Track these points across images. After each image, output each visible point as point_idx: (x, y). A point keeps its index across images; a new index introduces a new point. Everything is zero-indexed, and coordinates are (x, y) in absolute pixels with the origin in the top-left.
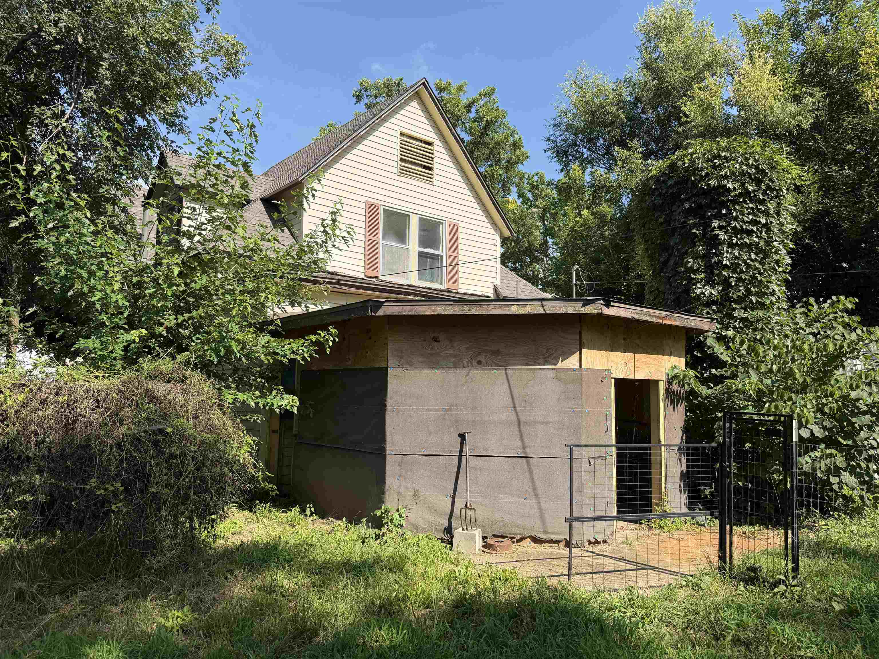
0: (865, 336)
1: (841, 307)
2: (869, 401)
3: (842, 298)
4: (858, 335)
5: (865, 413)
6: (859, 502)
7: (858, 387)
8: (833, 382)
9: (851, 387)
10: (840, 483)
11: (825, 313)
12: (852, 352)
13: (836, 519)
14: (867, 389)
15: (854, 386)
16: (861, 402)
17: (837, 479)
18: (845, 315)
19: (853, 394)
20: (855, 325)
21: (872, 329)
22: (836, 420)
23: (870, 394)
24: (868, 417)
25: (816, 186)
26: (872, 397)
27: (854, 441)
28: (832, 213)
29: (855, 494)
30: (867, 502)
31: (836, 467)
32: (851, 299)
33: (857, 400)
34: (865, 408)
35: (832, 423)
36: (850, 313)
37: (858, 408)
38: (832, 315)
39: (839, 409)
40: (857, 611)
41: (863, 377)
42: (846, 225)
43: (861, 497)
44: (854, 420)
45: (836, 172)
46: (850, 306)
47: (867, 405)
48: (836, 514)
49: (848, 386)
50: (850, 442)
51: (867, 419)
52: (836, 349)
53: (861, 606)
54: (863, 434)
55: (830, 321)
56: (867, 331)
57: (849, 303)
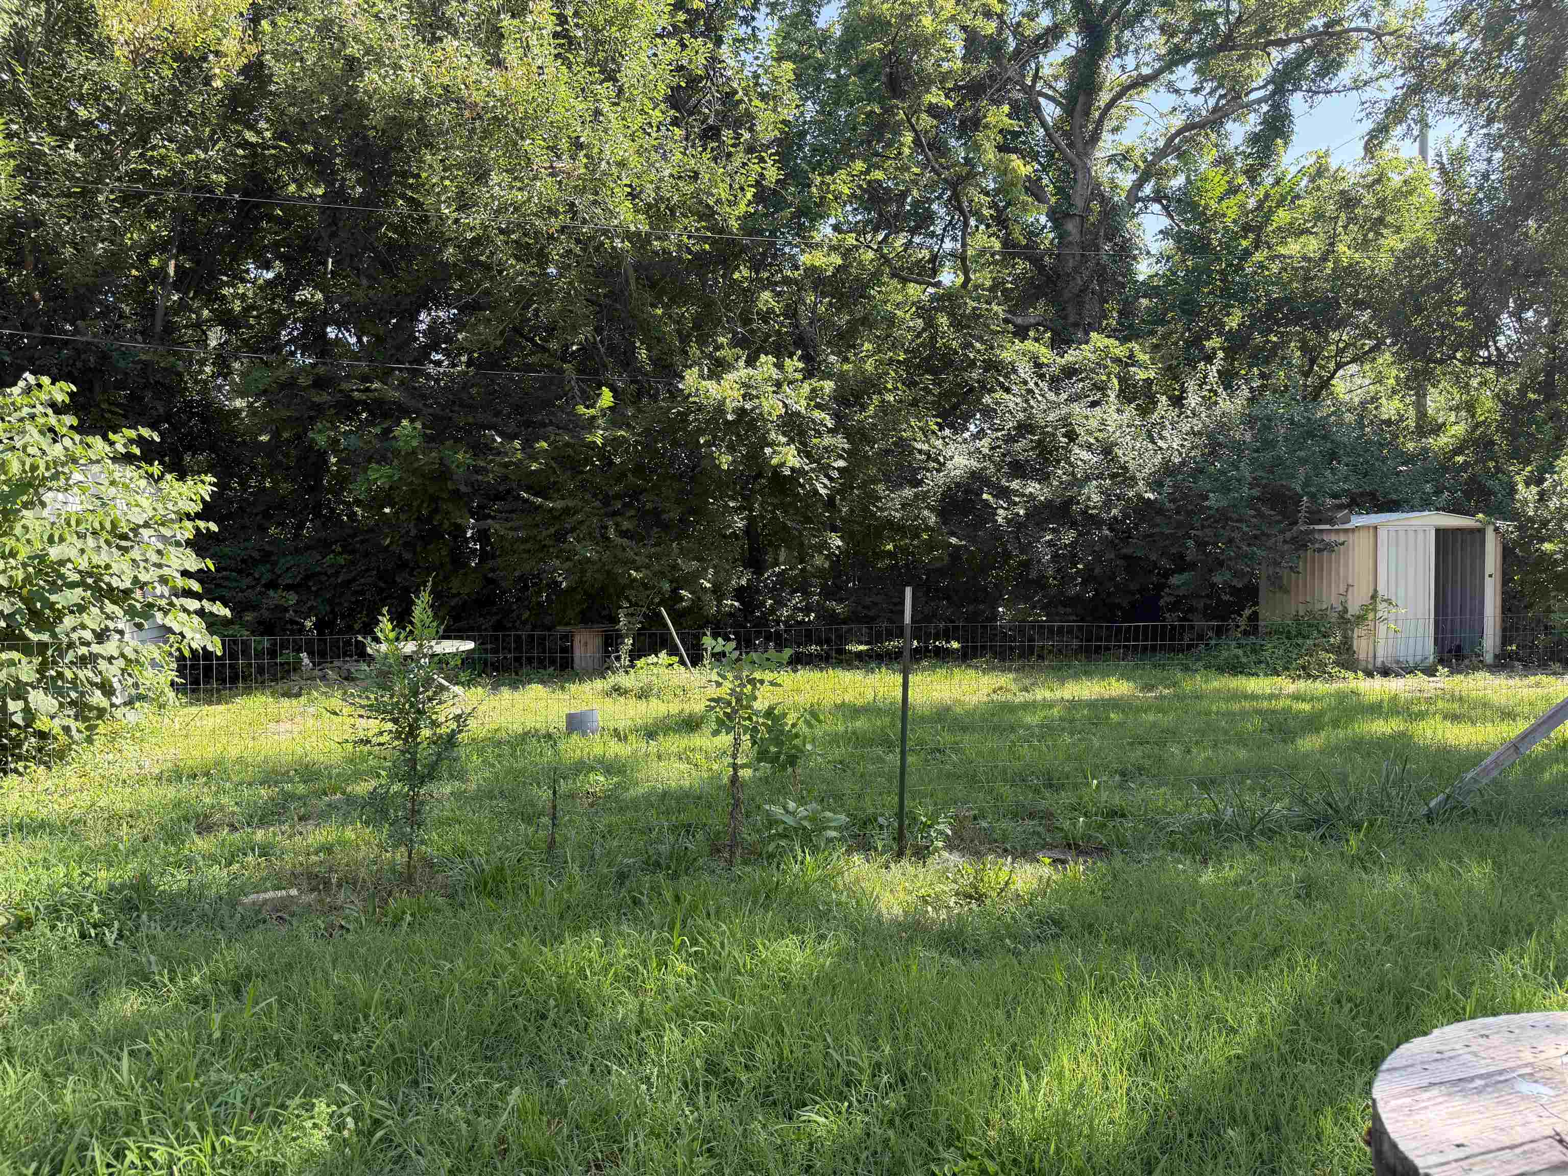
0: (79, 451)
1: (44, 397)
2: (84, 565)
3: (46, 380)
4: (66, 449)
5: (73, 585)
6: (63, 739)
7: (62, 539)
8: (18, 530)
9: (51, 540)
10: (27, 710)
11: (13, 404)
12: (55, 477)
13: (21, 774)
14: (79, 544)
15: (56, 539)
16: (70, 566)
17: (20, 704)
18: (50, 411)
19: (54, 553)
20: (64, 430)
21: (90, 439)
22: (22, 599)
23: (82, 551)
24: (79, 591)
25: (12, 163)
26: (85, 557)
27: (54, 635)
28: (43, 224)
29: (55, 726)
30: (76, 736)
31: (18, 681)
32: (62, 384)
33: (62, 563)
34: (76, 577)
35: (13, 604)
36: (58, 409)
37: (62, 577)
38: (26, 411)
39: (27, 579)
40: (28, 919)
41: (73, 523)
42: (68, 252)
43: (67, 729)
44: (53, 598)
45: (52, 148)
46: (60, 397)
47: (80, 572)
48: (20, 766)
49: (45, 538)
50: (45, 637)
51: (75, 596)
52: (24, 471)
53: (37, 908)
54: (68, 621)
55: (21, 420)
56: (81, 442)
57: (61, 392)
